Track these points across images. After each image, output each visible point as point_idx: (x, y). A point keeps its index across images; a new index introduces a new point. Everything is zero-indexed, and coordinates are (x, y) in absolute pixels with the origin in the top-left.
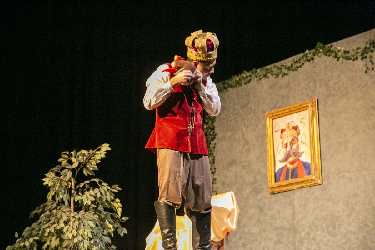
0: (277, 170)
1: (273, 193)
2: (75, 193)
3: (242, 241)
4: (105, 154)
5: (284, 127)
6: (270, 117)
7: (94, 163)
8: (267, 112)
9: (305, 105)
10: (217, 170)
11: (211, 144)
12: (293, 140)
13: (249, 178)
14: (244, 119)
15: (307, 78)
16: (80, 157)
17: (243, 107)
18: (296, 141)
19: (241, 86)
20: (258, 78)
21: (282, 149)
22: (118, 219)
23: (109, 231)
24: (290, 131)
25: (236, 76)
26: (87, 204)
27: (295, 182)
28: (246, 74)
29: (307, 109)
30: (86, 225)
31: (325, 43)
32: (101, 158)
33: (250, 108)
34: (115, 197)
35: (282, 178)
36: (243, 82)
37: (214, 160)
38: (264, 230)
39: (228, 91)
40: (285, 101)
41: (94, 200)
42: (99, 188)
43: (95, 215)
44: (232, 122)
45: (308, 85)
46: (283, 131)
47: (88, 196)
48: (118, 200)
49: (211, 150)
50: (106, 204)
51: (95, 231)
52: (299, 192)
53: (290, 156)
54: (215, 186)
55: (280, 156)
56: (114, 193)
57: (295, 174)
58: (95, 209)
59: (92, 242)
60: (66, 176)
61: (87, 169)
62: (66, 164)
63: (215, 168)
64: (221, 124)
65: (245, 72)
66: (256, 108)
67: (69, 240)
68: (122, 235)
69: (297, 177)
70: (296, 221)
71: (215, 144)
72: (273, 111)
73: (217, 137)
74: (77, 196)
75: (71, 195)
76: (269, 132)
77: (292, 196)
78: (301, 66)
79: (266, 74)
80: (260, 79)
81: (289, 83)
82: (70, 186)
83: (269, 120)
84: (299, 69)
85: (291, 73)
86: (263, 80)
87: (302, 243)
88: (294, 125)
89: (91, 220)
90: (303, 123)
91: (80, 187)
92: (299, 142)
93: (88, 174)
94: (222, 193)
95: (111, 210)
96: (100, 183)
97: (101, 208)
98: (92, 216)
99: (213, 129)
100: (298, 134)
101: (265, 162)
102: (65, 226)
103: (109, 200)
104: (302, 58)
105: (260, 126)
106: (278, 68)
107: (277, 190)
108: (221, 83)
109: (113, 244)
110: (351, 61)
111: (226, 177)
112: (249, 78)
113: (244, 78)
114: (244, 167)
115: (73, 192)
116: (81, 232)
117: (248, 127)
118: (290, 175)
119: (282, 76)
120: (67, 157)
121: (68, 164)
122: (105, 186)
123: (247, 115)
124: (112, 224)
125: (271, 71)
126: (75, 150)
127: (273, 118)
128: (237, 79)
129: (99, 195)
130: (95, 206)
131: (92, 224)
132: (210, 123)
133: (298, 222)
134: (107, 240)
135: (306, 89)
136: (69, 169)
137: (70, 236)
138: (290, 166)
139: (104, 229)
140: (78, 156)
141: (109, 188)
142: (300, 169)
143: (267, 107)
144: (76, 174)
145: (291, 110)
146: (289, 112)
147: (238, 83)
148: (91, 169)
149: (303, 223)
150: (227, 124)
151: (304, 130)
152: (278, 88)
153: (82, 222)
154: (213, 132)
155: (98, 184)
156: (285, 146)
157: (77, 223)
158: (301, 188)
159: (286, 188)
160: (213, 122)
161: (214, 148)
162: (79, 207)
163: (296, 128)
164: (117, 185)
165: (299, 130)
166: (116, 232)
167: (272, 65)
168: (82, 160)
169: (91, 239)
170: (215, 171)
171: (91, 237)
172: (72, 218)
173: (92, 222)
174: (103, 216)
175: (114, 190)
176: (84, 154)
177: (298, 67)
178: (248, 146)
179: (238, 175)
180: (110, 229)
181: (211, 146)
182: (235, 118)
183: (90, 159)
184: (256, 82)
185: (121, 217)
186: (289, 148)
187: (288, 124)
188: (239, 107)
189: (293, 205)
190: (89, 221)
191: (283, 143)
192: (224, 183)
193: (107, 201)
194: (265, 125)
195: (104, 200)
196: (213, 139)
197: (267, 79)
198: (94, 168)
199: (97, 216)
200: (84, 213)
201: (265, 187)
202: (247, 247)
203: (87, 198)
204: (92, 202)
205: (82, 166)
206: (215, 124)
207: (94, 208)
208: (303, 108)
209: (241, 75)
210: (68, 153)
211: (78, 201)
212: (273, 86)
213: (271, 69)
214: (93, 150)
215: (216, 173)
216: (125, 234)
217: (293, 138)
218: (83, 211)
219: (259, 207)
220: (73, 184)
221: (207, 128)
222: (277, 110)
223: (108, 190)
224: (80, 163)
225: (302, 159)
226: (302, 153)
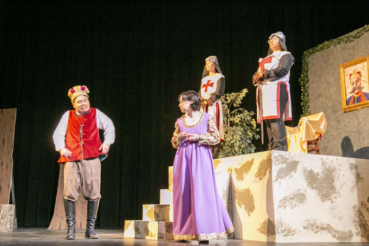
0: (347, 99)
1: (345, 112)
2: (230, 117)
3: (327, 140)
4: (245, 95)
5: (351, 73)
6: (342, 67)
7: (239, 100)
8: (340, 65)
9: (365, 59)
10: (310, 100)
11: (306, 85)
12: (357, 80)
13: (330, 104)
14: (326, 70)
15: (366, 42)
16: (232, 97)
17: (325, 62)
18: (360, 80)
19: (324, 50)
20: (334, 44)
21: (351, 86)
22: (254, 130)
23: (250, 136)
24: (355, 75)
25: (320, 44)
26: (237, 122)
27: (359, 104)
28: (326, 43)
29: (366, 61)
30: (237, 133)
32: (243, 97)
33: (330, 63)
34: (252, 118)
35: (350, 103)
36: (325, 48)
37: (308, 95)
38: (341, 134)
39: (315, 54)
40: (352, 57)
41: (240, 120)
42: (243, 113)
43: (241, 128)
44: (319, 72)
45: (366, 46)
46: (351, 75)
47: (237, 118)
48: (253, 120)
49: (306, 89)
50: (247, 122)
51: (242, 137)
52: (362, 111)
53: (356, 90)
54: (309, 109)
55: (349, 90)
56: (251, 116)
57: (359, 100)
58: (242, 125)
59: (241, 143)
60: (224, 107)
61: (236, 103)
62: (224, 101)
63: (309, 100)
64: (312, 74)
65: (326, 41)
66: (333, 62)
67: (228, 141)
68: (257, 139)
69: (360, 101)
70: (360, 128)
71: (309, 85)
72: (344, 64)
73: (309, 81)
74: (231, 118)
75: (228, 118)
76: (342, 76)
77: (358, 113)
78: (361, 35)
79: (339, 42)
80: (336, 45)
81: (354, 46)
82: (227, 113)
83: (342, 69)
84: (361, 37)
85: (356, 40)
86: (338, 46)
87: (364, 140)
88: (358, 71)
89: (239, 131)
90: (363, 69)
91: (232, 114)
92: (361, 81)
93: (236, 106)
94: (314, 114)
95: (250, 125)
96: (243, 110)
97: (244, 124)
98: (240, 129)
99: (307, 77)
100: (361, 76)
101: (340, 94)
102: (226, 134)
103: (249, 120)
104: (363, 30)
105: (336, 73)
106: (347, 37)
107: (348, 110)
108: (311, 49)
109: (252, 143)
111: (316, 104)
112: (329, 45)
113: (325, 45)
114: (327, 98)
115: (229, 116)
116: (235, 137)
117: (329, 74)
118: (356, 101)
119: (350, 42)
120: (224, 97)
121: (225, 101)
122: (246, 112)
123: (328, 67)
124: (251, 133)
125: (342, 40)
126: (229, 93)
127: (344, 68)
128: (321, 46)
129: (243, 117)
130: (241, 123)
131: (240, 133)
132: (305, 74)
133: (362, 128)
134: (249, 141)
135: (366, 49)
136: (226, 104)
137: (229, 140)
138: (355, 96)
139: (247, 135)
140: (230, 96)
141: (248, 113)
142: (362, 97)
143: (340, 61)
144: (230, 106)
145: (356, 62)
146: (355, 63)
147: (322, 49)
148: (238, 103)
149: (365, 128)
150: (316, 73)
151: (364, 74)
152: (347, 50)
153: (235, 132)
154: (307, 79)
155: (242, 111)
156: (352, 84)
157: (232, 133)
158: (363, 108)
159: (353, 109)
160: (307, 73)
161: (308, 88)
162: (232, 124)
163: (359, 73)
164: (253, 112)
165: (361, 74)
166: (253, 137)
167: (343, 36)
168: (233, 99)
169: (240, 141)
170: (309, 101)
171: (240, 140)
172: (229, 130)
173: (240, 132)
174: (246, 129)
175: (251, 114)
176: (234, 95)
177: (359, 36)
178: (329, 85)
179: (323, 102)
180: (250, 135)
181: (306, 87)
182: (321, 69)
183: (237, 98)
184: (333, 47)
185: (256, 129)
186: (355, 85)
187: (354, 71)
188: (323, 62)
189: (358, 118)
190: (239, 132)
191: (351, 82)
192: (314, 108)
193: (248, 120)
194: (339, 72)
195: (246, 120)
196: (307, 83)
197: (340, 45)
198: (239, 102)
199: (243, 129)
200: (235, 127)
201: (340, 108)
202: (330, 143)
203: (237, 119)
204: (240, 121)
205: (233, 101)
206: (308, 74)
207: (240, 124)
208: (363, 60)
209: (323, 43)
210: (225, 95)
211: (232, 121)
212: (344, 49)
213: (343, 38)
214: (238, 92)
215: (309, 102)
216: (258, 138)
217: (357, 78)
218: (235, 126)
219: (337, 120)
220: (228, 112)
221: (303, 77)
222: (347, 63)
223: (248, 114)
224: (232, 100)
225: (363, 91)
226: (363, 88)
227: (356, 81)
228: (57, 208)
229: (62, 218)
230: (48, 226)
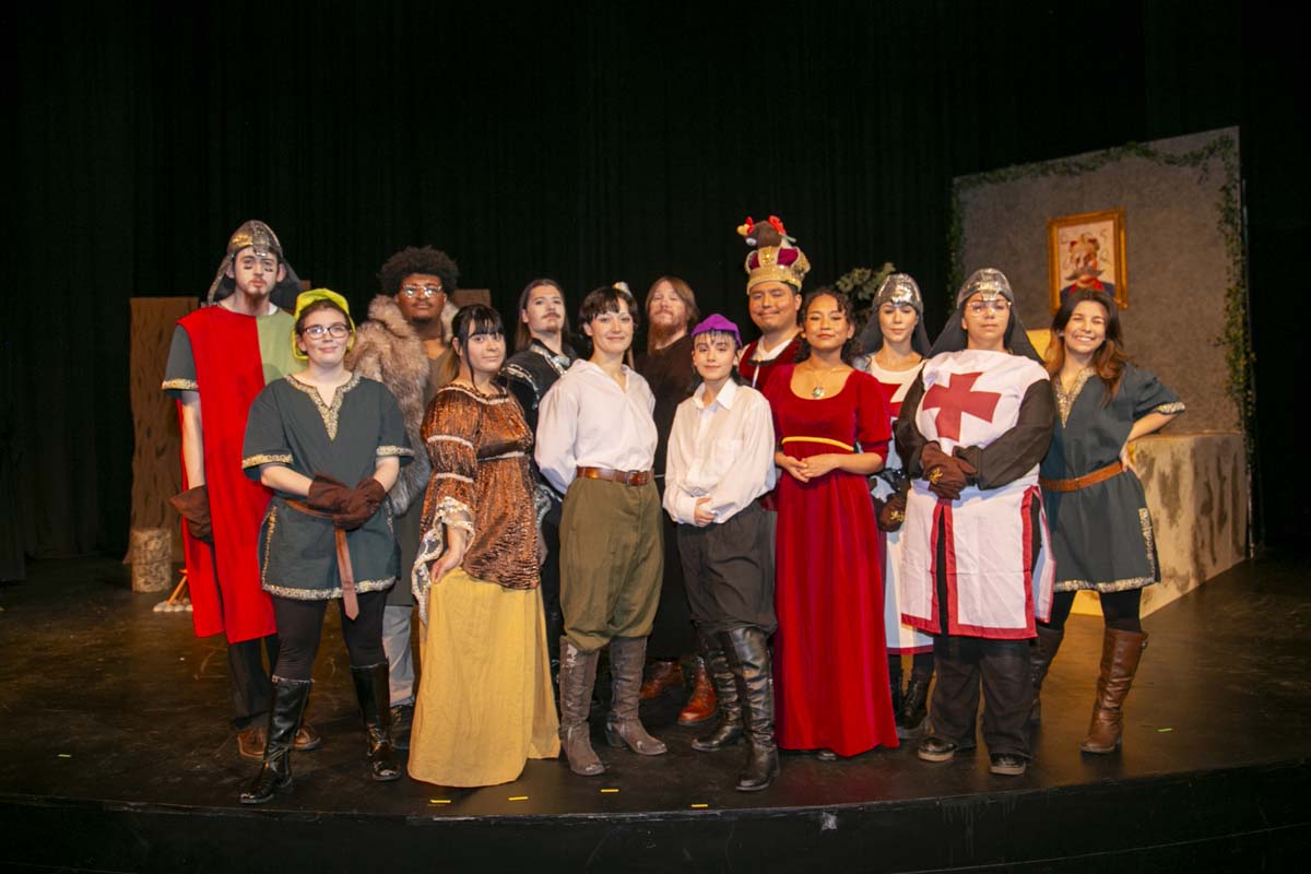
0: (1062, 289)
5: (1075, 239)
9: (1110, 215)
12: (1089, 255)
15: (1110, 182)
18: (1094, 257)
24: (1084, 244)
29: (1111, 219)
31: (1139, 141)
40: (1076, 207)
45: (1111, 190)
46: (1073, 243)
53: (1082, 273)
55: (1069, 273)
72: (1059, 218)
78: (1100, 166)
79: (1046, 171)
84: (1098, 169)
85: (1086, 174)
86: (1041, 179)
88: (1090, 237)
90: (1105, 237)
92: (1098, 259)
100: (1097, 248)
104: (1104, 156)
105: (1037, 235)
106: (1064, 164)
110: (1175, 167)
112: (1019, 174)
119: (1072, 175)
135: (1109, 195)
138: (1080, 285)
152: (1063, 190)
156: (1076, 261)
163: (1093, 241)
165: (1098, 244)
177: (1095, 167)
186: (1081, 264)
187: (1083, 235)
191: (1072, 258)
209: (1007, 168)
212: (1057, 186)
217: (1089, 252)
225: (1101, 278)
226: (1100, 273)
227: (1085, 259)
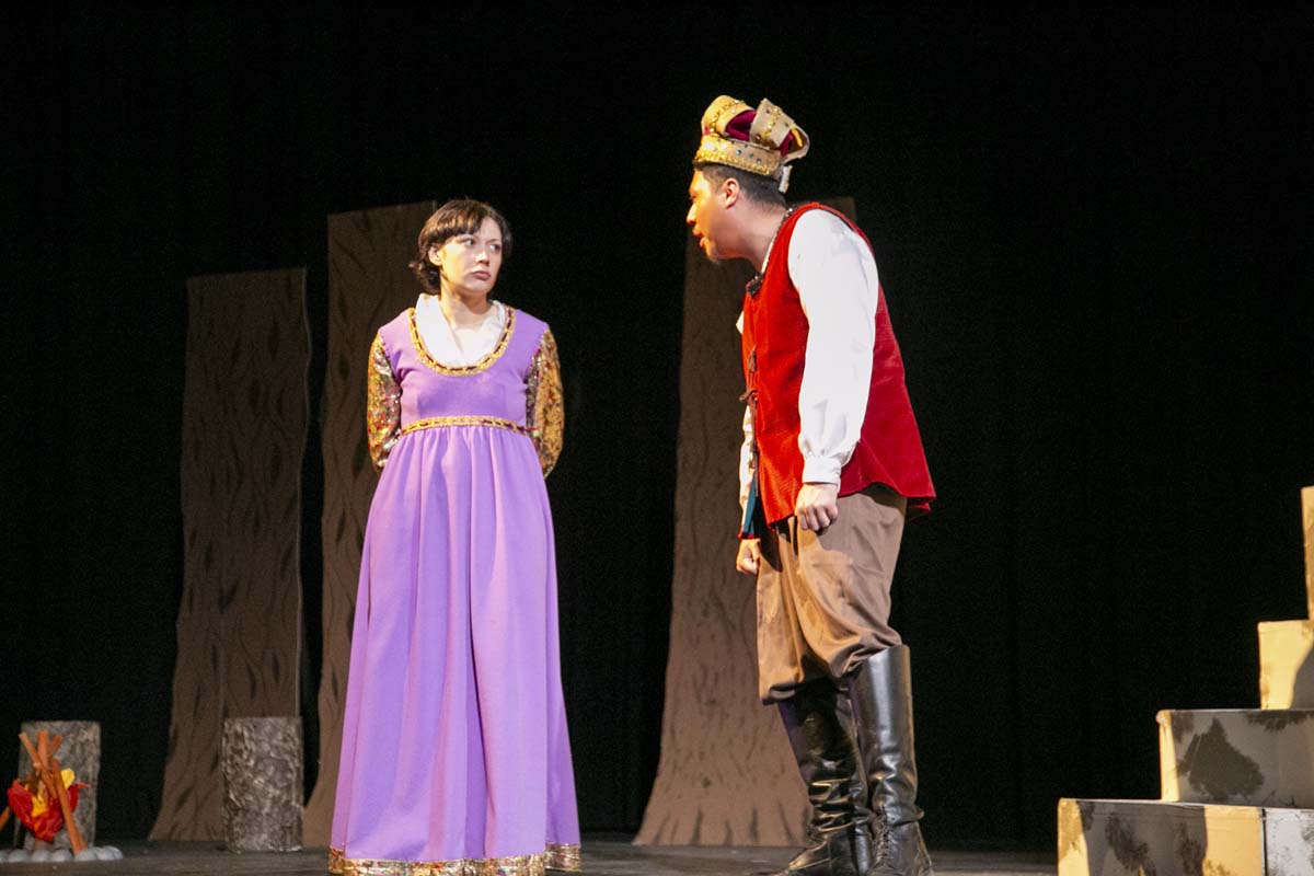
228: (673, 732)
229: (707, 783)
230: (633, 830)
